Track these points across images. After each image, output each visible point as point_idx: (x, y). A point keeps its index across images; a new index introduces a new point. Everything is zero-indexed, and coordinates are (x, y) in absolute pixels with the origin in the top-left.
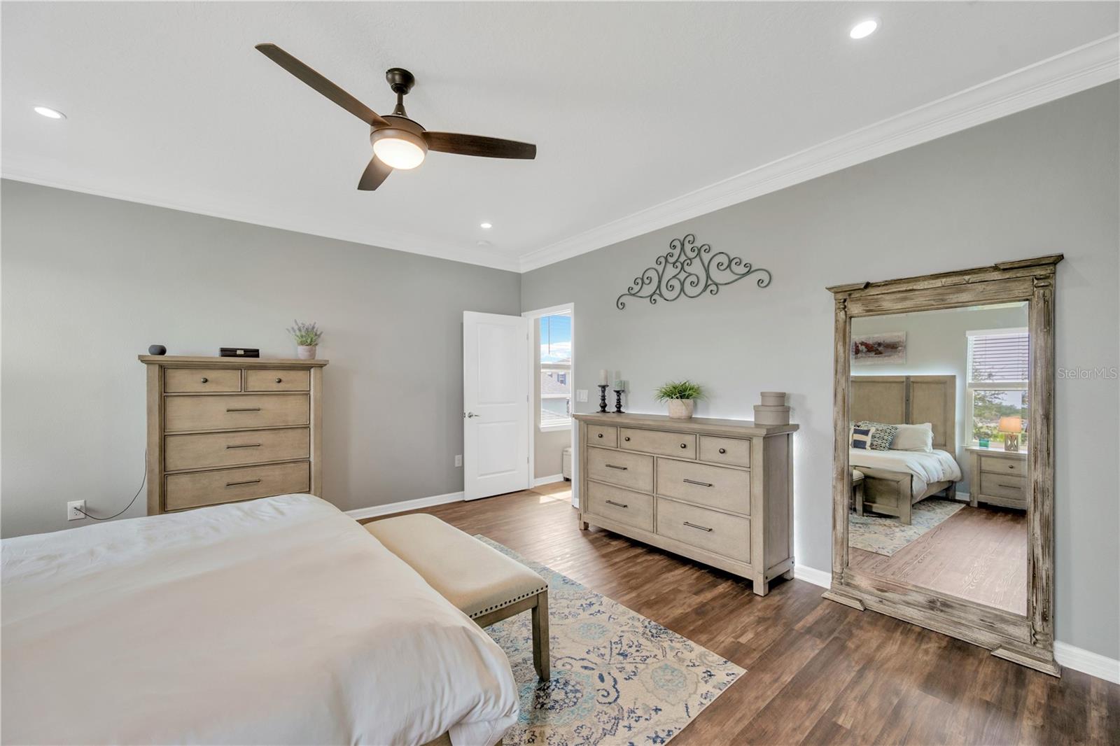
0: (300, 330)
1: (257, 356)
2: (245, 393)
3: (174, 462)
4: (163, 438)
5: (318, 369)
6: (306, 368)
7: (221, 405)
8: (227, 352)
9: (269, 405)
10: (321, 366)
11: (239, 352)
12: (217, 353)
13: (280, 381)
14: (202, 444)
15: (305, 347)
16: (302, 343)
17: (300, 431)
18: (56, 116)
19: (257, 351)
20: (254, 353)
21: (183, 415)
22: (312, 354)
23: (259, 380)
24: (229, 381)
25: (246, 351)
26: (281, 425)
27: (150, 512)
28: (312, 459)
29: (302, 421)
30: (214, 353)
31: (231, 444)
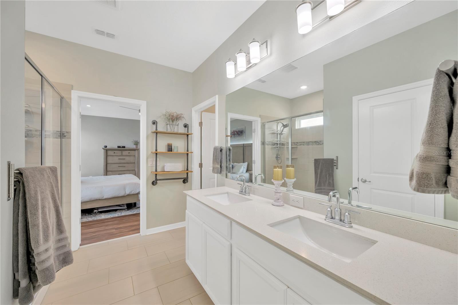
0: (134, 142)
1: (125, 148)
2: (122, 155)
3: (108, 169)
4: (106, 164)
5: (137, 151)
6: (135, 150)
7: (117, 158)
8: (119, 147)
9: (127, 158)
10: (138, 150)
11: (121, 147)
12: (117, 147)
13: (129, 153)
14: (114, 166)
15: (135, 146)
16: (135, 145)
17: (133, 164)
18: (90, 106)
19: (125, 147)
20: (124, 147)
21: (110, 160)
22: (137, 147)
23: (125, 153)
24: (119, 153)
25: (122, 146)
26: (129, 162)
27: (104, 175)
28: (136, 170)
29: (134, 162)
30: (116, 147)
31: (119, 166)
